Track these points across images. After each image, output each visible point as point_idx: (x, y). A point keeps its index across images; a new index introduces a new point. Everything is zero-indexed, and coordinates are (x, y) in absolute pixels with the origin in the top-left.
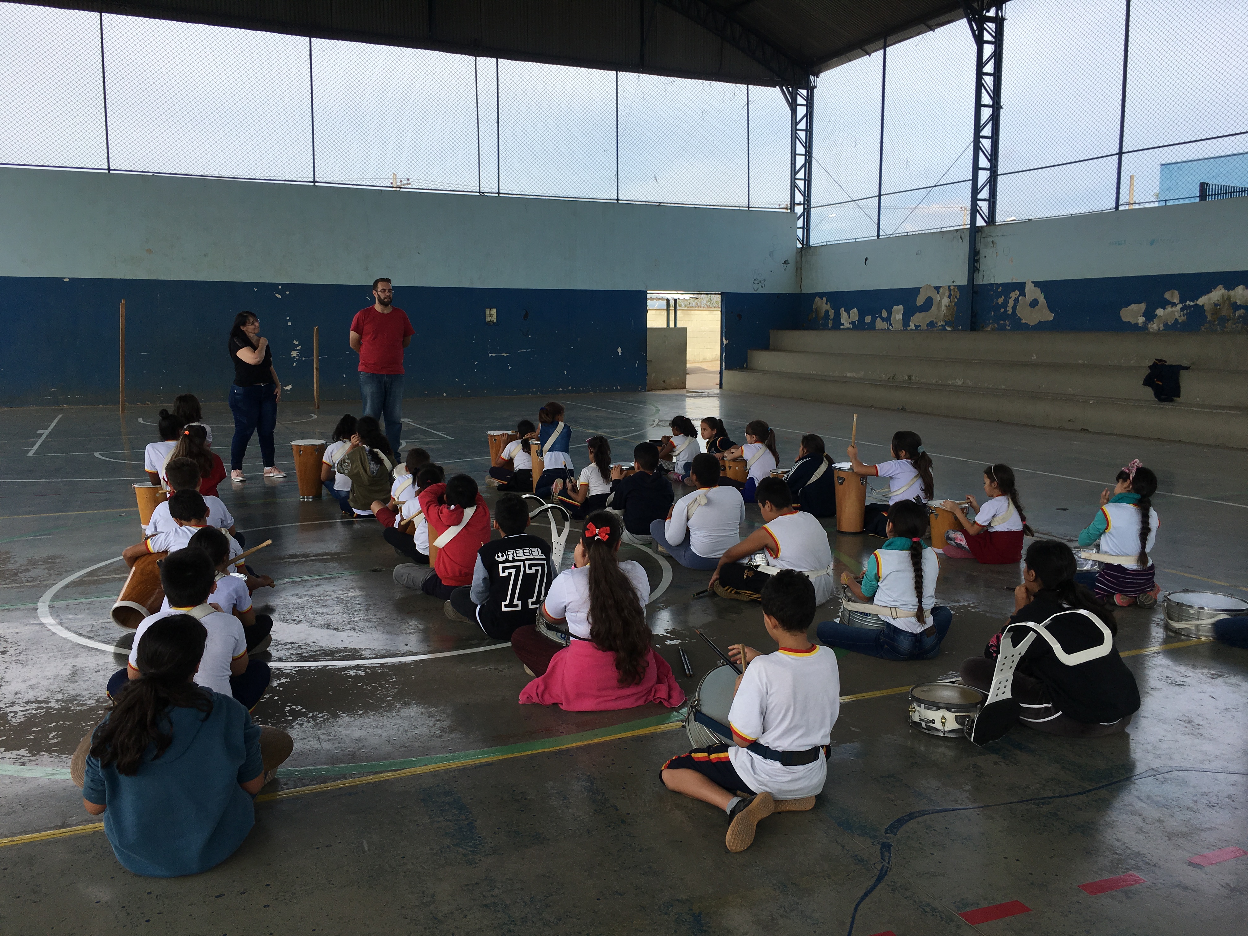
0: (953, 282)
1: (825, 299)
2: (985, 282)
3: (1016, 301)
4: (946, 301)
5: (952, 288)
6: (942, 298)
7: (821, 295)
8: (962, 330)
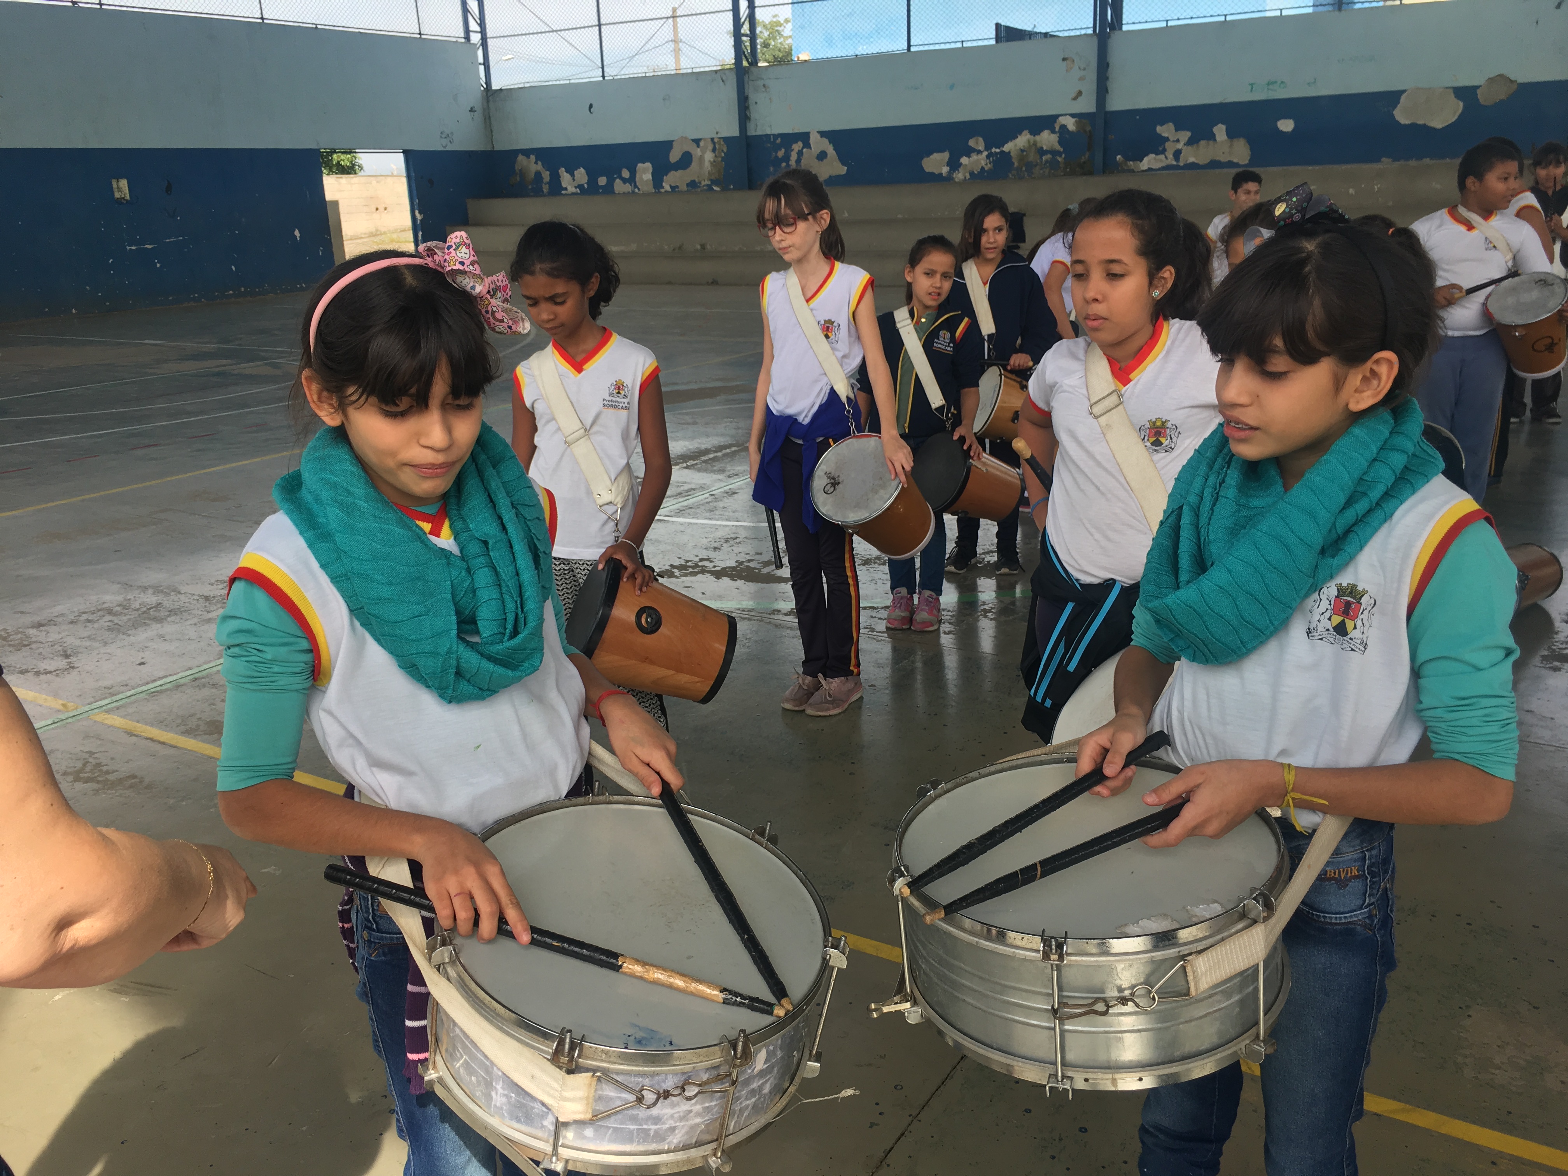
0: (717, 133)
1: (533, 157)
2: (759, 133)
3: (800, 153)
4: (709, 156)
5: (716, 140)
6: (704, 152)
7: (527, 152)
8: (734, 189)
